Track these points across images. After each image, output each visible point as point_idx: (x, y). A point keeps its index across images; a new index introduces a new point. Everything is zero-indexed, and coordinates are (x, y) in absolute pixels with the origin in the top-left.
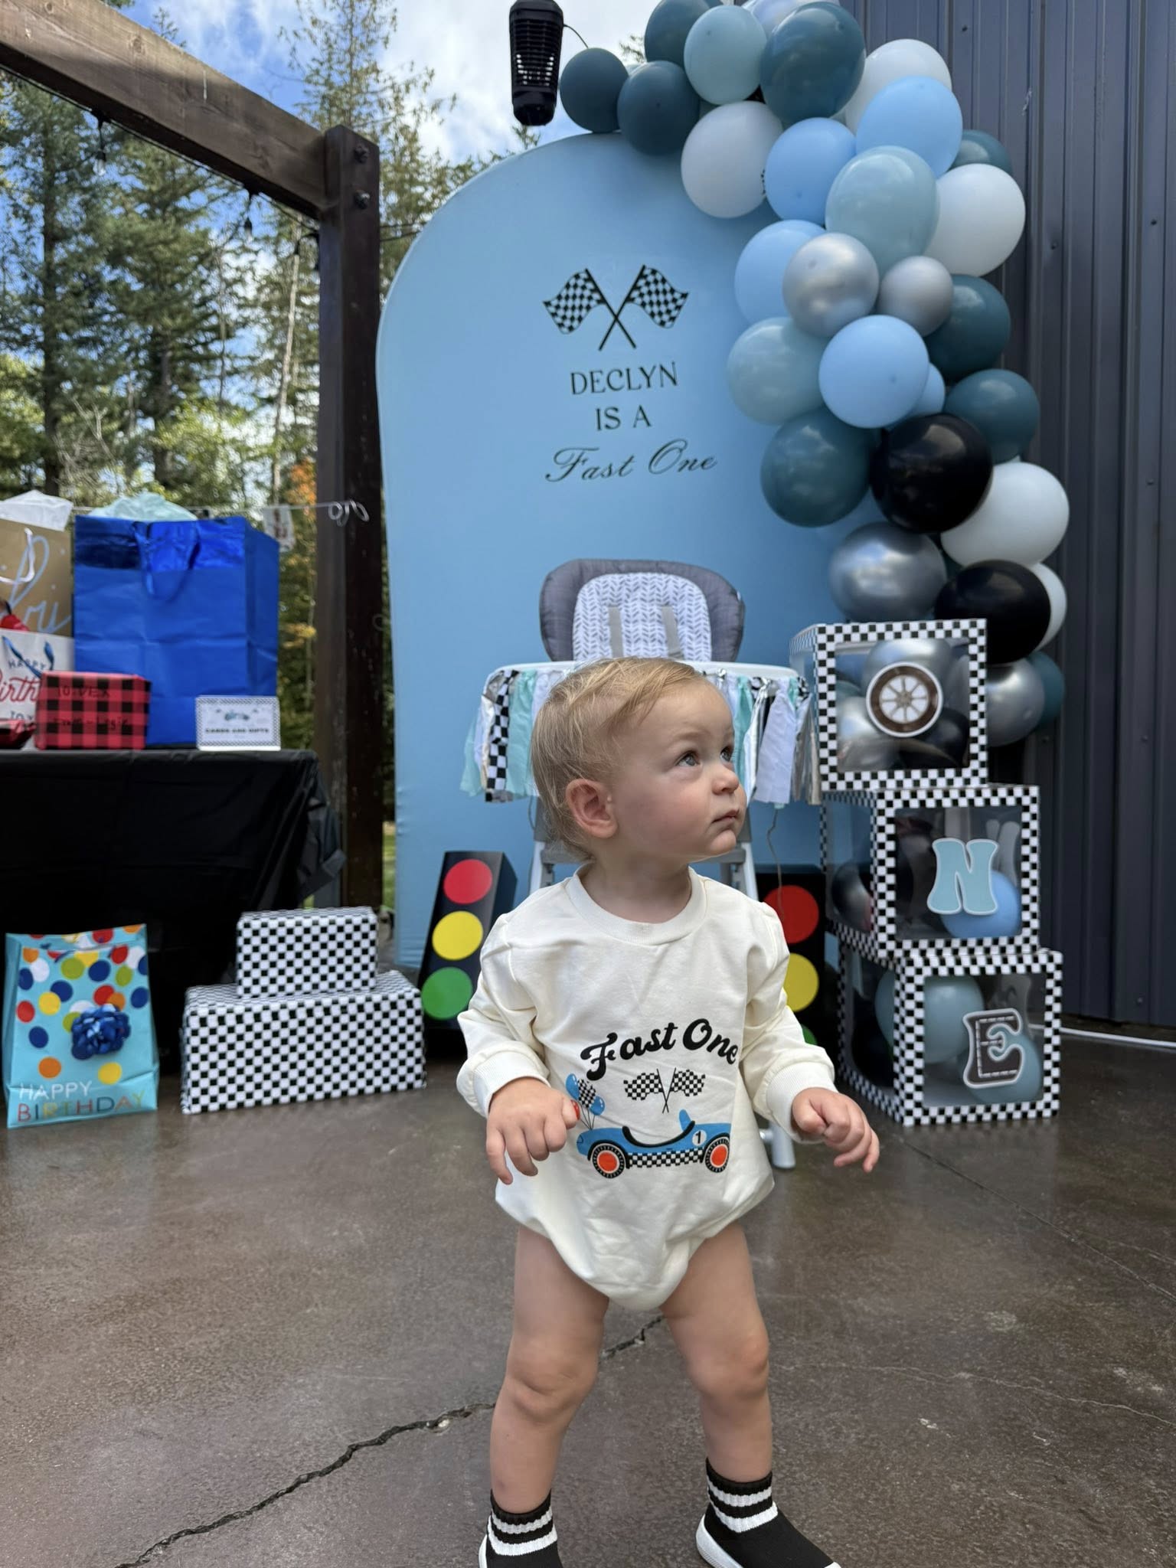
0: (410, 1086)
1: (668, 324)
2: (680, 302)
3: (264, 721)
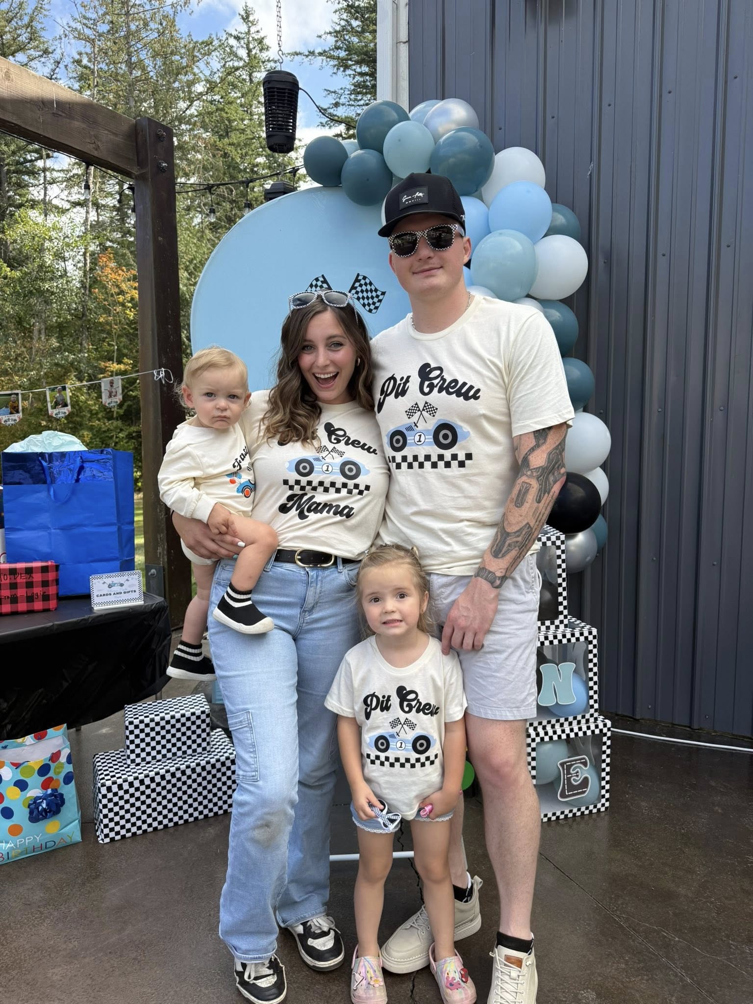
1: (374, 311)
2: (381, 297)
3: (134, 585)
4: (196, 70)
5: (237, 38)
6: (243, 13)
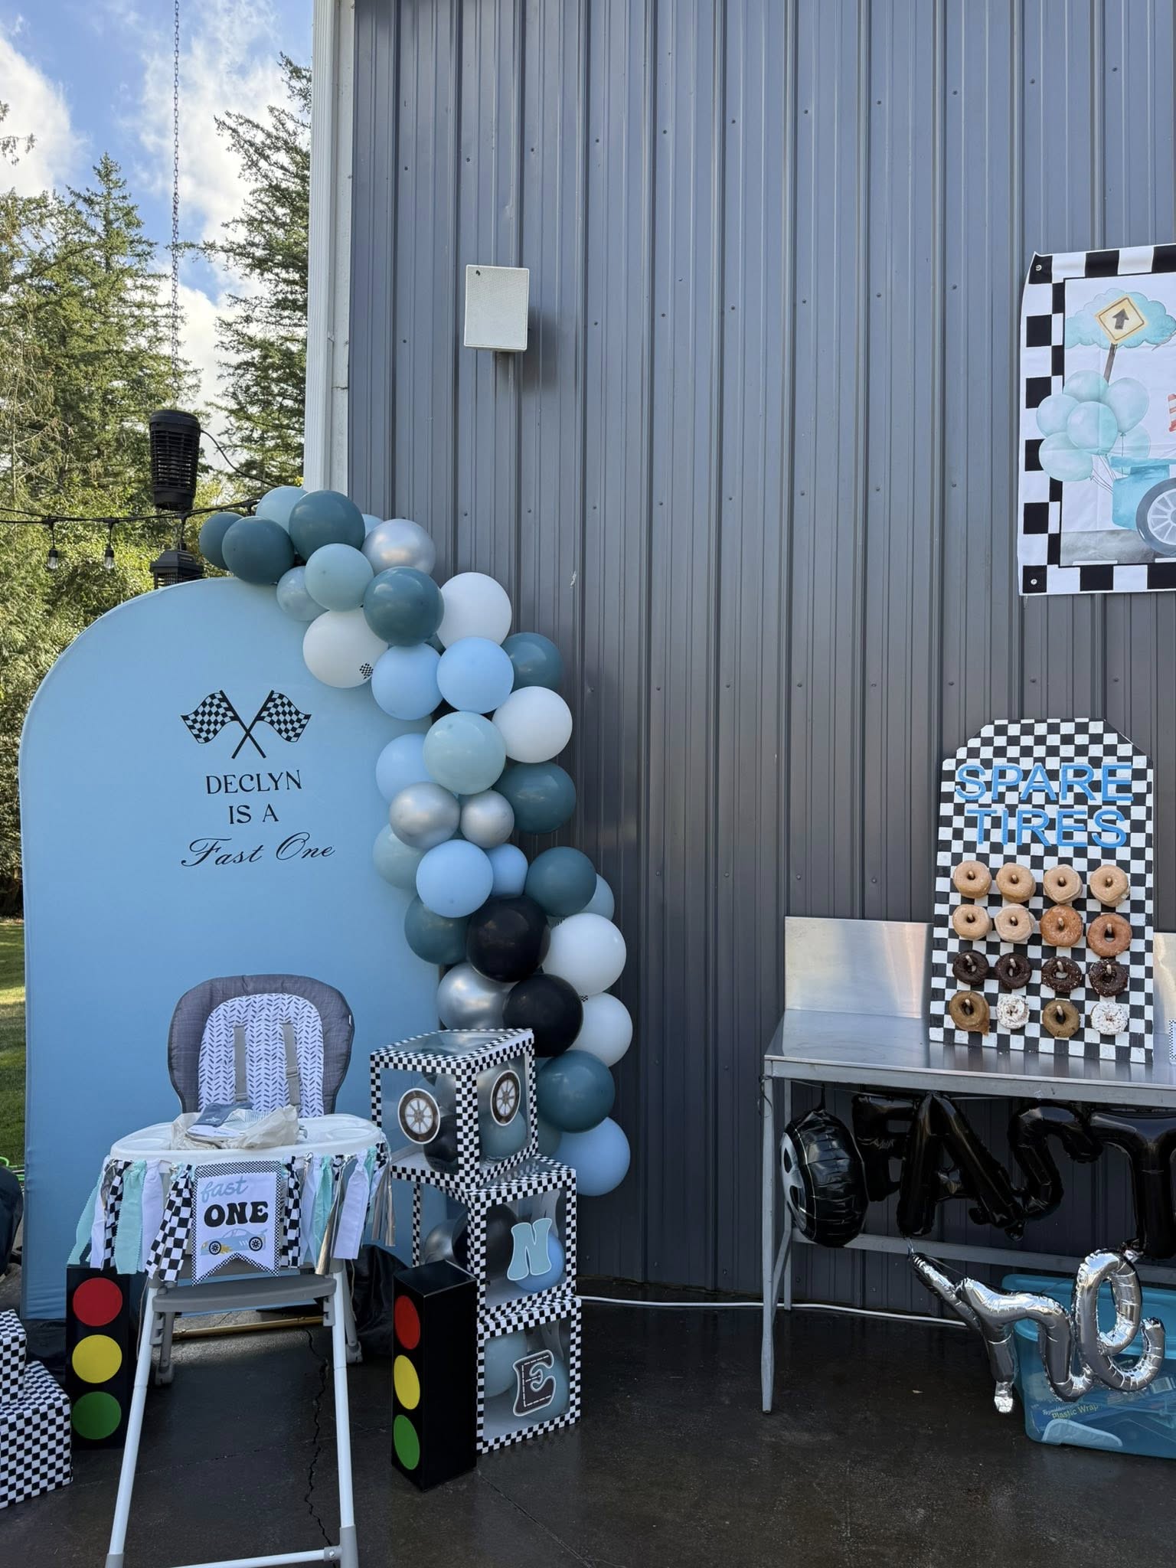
1: (293, 739)
4: (15, 240)
5: (89, 202)
6: (100, 167)
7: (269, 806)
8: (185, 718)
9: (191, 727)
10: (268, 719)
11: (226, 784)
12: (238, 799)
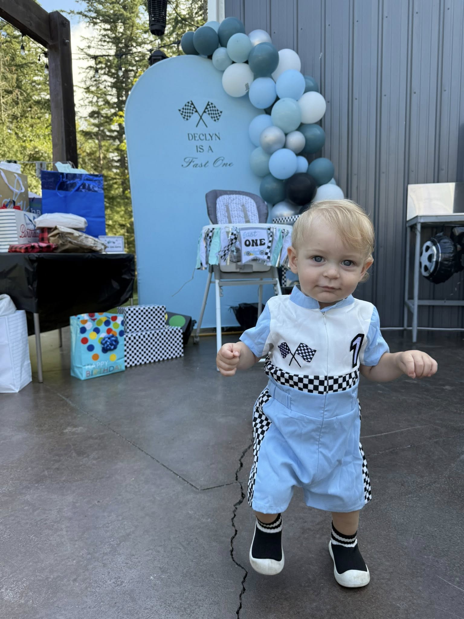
0: (180, 356)
1: (217, 121)
2: (220, 114)
3: (119, 244)
7: (210, 147)
8: (180, 110)
9: (182, 114)
10: (207, 112)
11: (195, 137)
12: (199, 143)
